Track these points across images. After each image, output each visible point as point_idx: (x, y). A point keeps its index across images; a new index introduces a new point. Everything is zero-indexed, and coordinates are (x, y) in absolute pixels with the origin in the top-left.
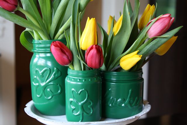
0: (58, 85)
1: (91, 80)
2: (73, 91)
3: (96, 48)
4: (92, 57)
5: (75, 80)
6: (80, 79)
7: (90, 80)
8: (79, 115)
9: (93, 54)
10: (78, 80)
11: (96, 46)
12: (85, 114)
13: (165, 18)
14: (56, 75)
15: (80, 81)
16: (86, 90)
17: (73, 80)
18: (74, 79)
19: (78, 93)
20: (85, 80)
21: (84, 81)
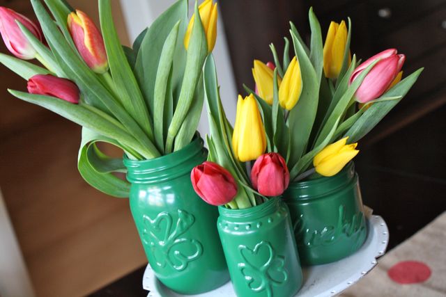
1: (272, 221)
2: (242, 250)
3: (273, 161)
4: (268, 179)
5: (242, 228)
6: (250, 225)
7: (269, 221)
8: (263, 290)
9: (269, 174)
10: (247, 227)
11: (271, 156)
12: (274, 285)
13: (387, 62)
14: (185, 224)
15: (252, 227)
16: (266, 242)
17: (236, 228)
18: (238, 226)
19: (252, 251)
20: (261, 224)
21: (258, 226)
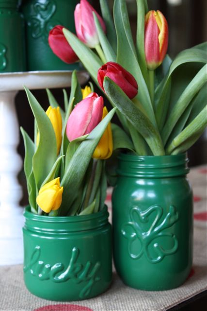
0: (174, 236)
